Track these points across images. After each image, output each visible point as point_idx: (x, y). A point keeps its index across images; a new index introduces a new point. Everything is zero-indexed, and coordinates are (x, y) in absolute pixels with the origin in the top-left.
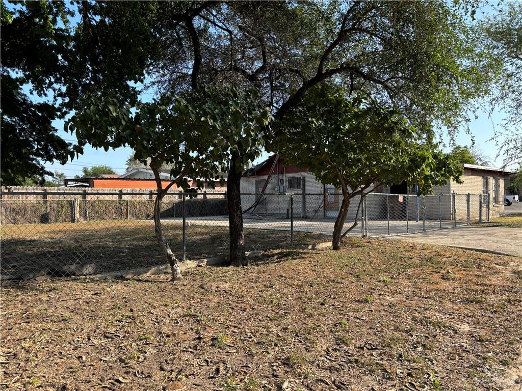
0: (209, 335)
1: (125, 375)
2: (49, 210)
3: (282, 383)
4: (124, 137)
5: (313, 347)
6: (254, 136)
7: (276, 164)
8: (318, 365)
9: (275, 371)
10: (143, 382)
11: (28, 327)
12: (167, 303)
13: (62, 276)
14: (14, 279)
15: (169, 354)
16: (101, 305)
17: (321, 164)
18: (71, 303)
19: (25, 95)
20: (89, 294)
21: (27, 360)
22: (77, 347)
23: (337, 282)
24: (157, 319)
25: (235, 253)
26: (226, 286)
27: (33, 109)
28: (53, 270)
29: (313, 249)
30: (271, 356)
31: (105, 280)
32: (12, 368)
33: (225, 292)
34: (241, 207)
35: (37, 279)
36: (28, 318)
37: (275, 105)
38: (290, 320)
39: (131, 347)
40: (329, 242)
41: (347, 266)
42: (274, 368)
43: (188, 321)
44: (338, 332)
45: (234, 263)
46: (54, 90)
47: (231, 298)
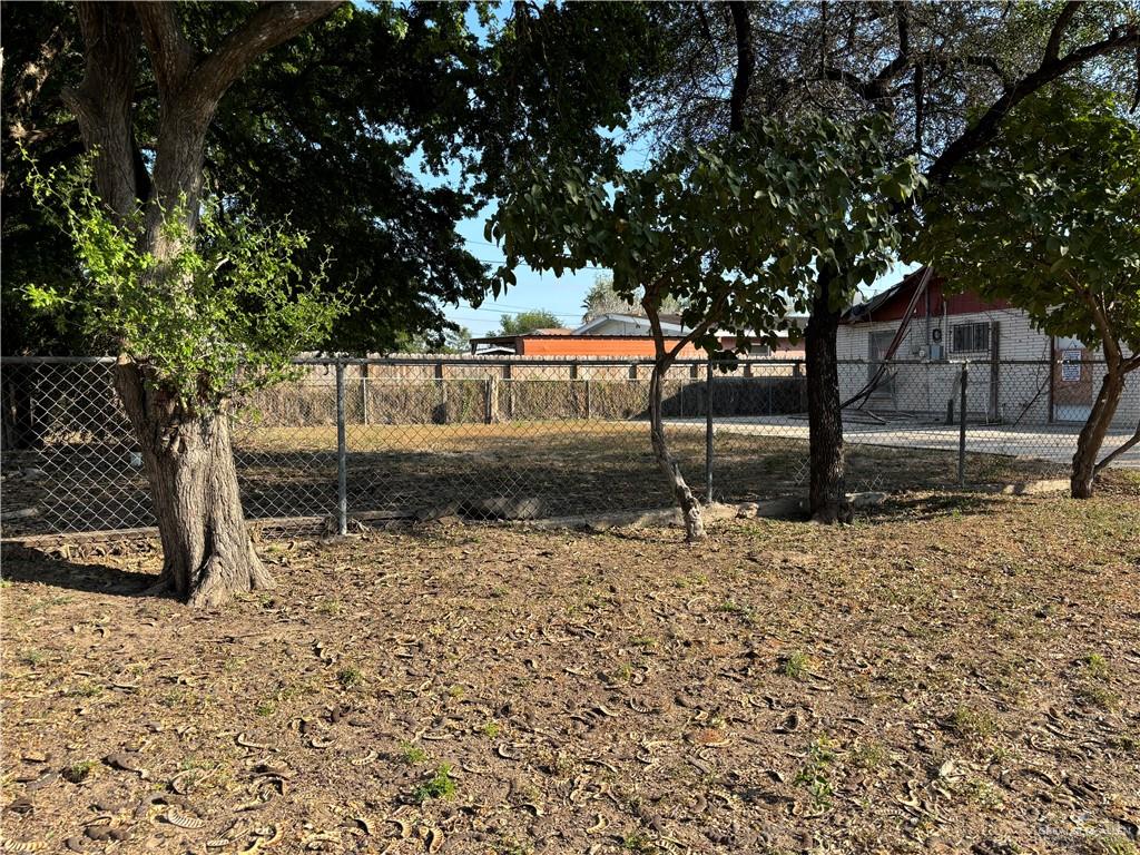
0: (771, 650)
1: (611, 704)
2: (445, 399)
3: (940, 765)
4: (594, 245)
5: (1015, 703)
6: (874, 226)
7: (923, 294)
8: (1028, 742)
9: (922, 738)
10: (645, 720)
11: (436, 602)
12: (680, 582)
13: (482, 518)
14: (404, 518)
15: (692, 677)
16: (556, 575)
17: (1048, 287)
18: (502, 566)
19: (411, 175)
20: (532, 554)
21: (441, 657)
22: (521, 643)
23: (1083, 571)
24: (663, 610)
25: (821, 494)
26: (806, 560)
27: (424, 202)
28: (467, 505)
29: (1017, 492)
30: (911, 708)
31: (558, 531)
32: (418, 666)
33: (804, 571)
34: (837, 391)
35: (441, 520)
36: (434, 587)
37: (927, 149)
38: (956, 641)
39: (618, 656)
40: (1061, 478)
41: (1110, 534)
42: (919, 732)
43: (726, 620)
44: (1080, 677)
45: (820, 516)
46: (462, 160)
47: (816, 585)
